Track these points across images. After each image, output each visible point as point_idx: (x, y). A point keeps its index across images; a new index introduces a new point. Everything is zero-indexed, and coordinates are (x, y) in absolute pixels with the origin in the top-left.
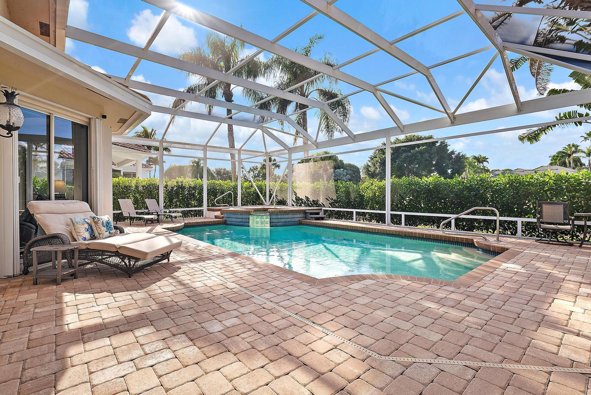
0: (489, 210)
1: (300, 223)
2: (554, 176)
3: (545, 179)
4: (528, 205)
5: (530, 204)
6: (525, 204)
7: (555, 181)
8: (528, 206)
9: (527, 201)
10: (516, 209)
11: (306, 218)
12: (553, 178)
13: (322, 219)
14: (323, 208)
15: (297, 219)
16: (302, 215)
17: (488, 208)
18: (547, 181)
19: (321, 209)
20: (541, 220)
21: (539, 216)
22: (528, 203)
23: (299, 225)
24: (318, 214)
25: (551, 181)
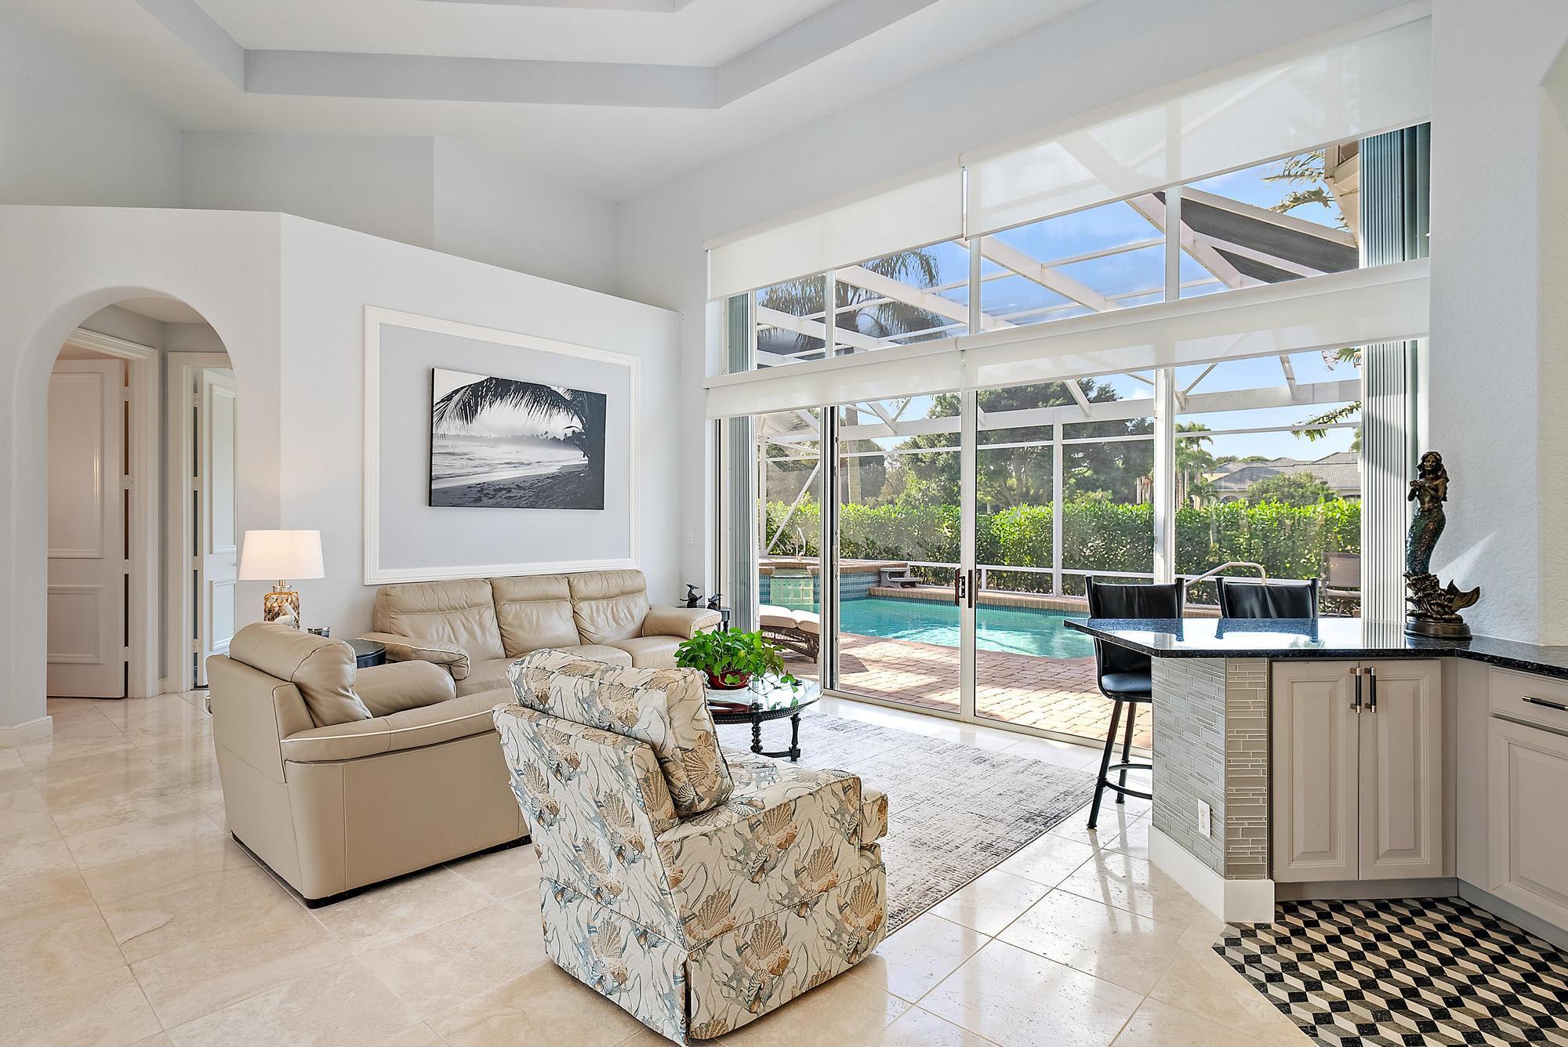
0: (1245, 567)
1: (871, 596)
2: (1347, 510)
3: (1335, 514)
4: (1307, 557)
5: (1311, 556)
6: (1303, 556)
7: (1349, 517)
8: (1308, 559)
9: (1306, 551)
10: (1288, 565)
11: (879, 583)
12: (1347, 513)
13: (912, 584)
14: (910, 563)
15: (864, 587)
16: (871, 578)
17: (1242, 563)
18: (1337, 517)
19: (905, 566)
20: (1328, 582)
21: (1324, 576)
22: (1307, 554)
23: (867, 598)
24: (901, 574)
25: (1343, 517)
